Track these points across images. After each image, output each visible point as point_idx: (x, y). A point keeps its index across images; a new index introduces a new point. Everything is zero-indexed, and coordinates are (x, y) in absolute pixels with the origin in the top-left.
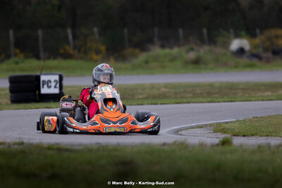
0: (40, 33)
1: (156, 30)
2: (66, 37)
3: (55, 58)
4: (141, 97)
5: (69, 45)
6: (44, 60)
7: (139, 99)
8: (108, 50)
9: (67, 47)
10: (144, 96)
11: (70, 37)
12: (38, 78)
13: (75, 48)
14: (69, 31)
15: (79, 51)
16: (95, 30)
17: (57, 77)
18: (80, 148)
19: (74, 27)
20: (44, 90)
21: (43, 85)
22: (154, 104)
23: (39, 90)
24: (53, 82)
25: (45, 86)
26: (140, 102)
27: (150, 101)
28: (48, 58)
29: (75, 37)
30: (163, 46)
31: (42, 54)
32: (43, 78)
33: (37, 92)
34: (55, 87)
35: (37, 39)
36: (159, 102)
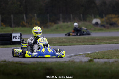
0: (12, 16)
1: (61, 15)
2: (23, 18)
3: (18, 26)
4: (55, 43)
5: (24, 21)
6: (14, 27)
8: (41, 23)
9: (23, 22)
10: (56, 42)
11: (25, 18)
12: (11, 35)
13: (27, 22)
14: (24, 15)
15: (29, 24)
16: (35, 15)
17: (19, 35)
19: (26, 14)
20: (14, 40)
21: (14, 37)
23: (12, 40)
24: (17, 36)
25: (14, 38)
26: (54, 45)
27: (58, 44)
28: (16, 27)
29: (26, 18)
30: (64, 22)
31: (13, 25)
32: (13, 35)
33: (11, 41)
34: (19, 38)
35: (11, 19)
36: (62, 45)
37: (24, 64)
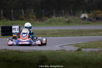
0: (12, 11)
1: (54, 10)
4: (48, 34)
5: (22, 15)
7: (48, 35)
8: (36, 17)
9: (22, 16)
10: (50, 34)
11: (23, 12)
13: (25, 16)
14: (23, 10)
15: (26, 18)
16: (32, 10)
20: (14, 32)
24: (17, 28)
25: (14, 30)
26: (48, 36)
27: (52, 36)
28: (15, 20)
29: (24, 12)
30: (56, 16)
31: (13, 19)
33: (11, 32)
34: (18, 30)
35: (11, 13)
36: (55, 36)
37: (22, 52)
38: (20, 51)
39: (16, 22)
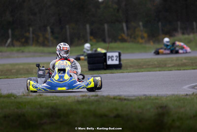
0: (106, 26)
1: (179, 23)
2: (122, 29)
3: (115, 41)
4: (170, 65)
5: (124, 33)
6: (109, 43)
7: (169, 67)
8: (149, 36)
9: (123, 35)
10: (173, 65)
11: (125, 28)
12: (105, 54)
13: (128, 35)
14: (124, 25)
15: (131, 37)
16: (141, 24)
17: (117, 54)
18: (133, 98)
19: (127, 22)
20: (109, 62)
21: (109, 59)
22: (179, 70)
23: (106, 61)
24: (114, 56)
25: (110, 60)
26: (170, 69)
27: (176, 68)
28: (111, 42)
29: (128, 28)
30: (183, 34)
31: (107, 39)
32: (109, 54)
33: (105, 64)
34: (116, 60)
35: (104, 30)
36: (182, 68)
37: (125, 99)
38: (123, 97)
39: (113, 45)
